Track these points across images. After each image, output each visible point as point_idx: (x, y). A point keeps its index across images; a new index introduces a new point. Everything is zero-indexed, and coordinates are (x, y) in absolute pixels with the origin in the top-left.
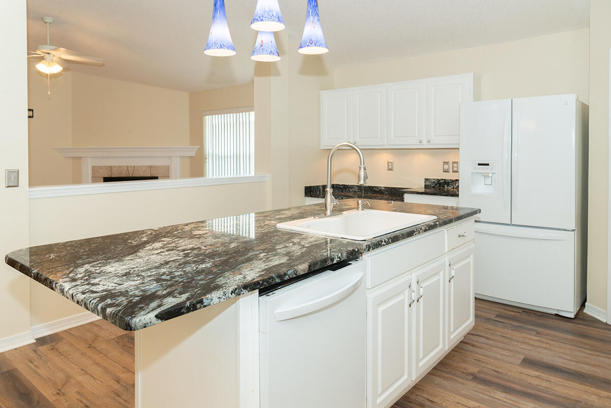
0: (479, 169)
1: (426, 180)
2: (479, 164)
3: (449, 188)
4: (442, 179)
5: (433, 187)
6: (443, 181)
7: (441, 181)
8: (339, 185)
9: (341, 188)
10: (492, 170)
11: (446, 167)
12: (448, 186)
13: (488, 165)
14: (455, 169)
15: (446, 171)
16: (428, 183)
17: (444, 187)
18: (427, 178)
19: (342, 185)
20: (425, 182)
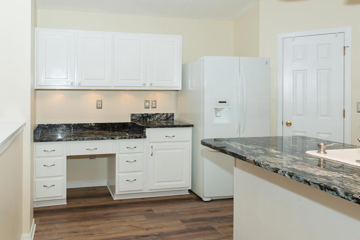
0: (220, 105)
1: (133, 115)
2: (220, 102)
3: (151, 120)
4: (146, 114)
5: (139, 120)
6: (146, 115)
7: (145, 115)
8: (43, 125)
9: (46, 128)
10: (228, 106)
11: (147, 104)
12: (150, 118)
13: (225, 102)
14: (154, 106)
15: (147, 108)
16: (134, 118)
17: (147, 120)
18: (133, 113)
19: (47, 125)
20: (131, 116)
